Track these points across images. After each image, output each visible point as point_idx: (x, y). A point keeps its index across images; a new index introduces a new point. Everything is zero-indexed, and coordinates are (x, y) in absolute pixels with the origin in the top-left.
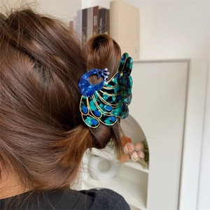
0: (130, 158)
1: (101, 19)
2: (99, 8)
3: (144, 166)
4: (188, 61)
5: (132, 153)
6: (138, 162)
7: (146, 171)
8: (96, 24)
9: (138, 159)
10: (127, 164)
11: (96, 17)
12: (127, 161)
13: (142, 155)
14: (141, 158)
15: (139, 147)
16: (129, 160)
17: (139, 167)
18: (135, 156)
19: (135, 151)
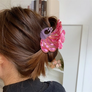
0: (55, 66)
1: (43, 5)
3: (61, 70)
5: (56, 64)
7: (62, 72)
8: (40, 7)
9: (59, 67)
10: (54, 69)
11: (40, 4)
12: (54, 68)
13: (60, 65)
14: (60, 67)
15: (59, 62)
16: (55, 67)
17: (59, 70)
18: (57, 66)
19: (57, 63)
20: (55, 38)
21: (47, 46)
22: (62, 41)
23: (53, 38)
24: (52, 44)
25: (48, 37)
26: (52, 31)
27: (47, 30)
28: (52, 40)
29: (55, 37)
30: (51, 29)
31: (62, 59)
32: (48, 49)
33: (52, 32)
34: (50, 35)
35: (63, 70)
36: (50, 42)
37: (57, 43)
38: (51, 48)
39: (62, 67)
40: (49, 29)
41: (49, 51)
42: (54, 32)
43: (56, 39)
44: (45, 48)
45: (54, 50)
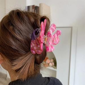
1: (36, 10)
2: (35, 6)
4: (72, 28)
5: (49, 63)
6: (52, 66)
7: (55, 70)
11: (33, 10)
13: (53, 64)
14: (53, 65)
15: (52, 60)
16: (48, 66)
18: (51, 64)
19: (50, 62)
32: (35, 51)
35: (56, 69)
36: (37, 44)
44: (33, 49)
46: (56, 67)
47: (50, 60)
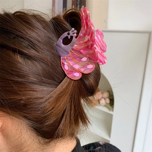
0: (99, 103)
3: (110, 109)
5: (100, 99)
6: (105, 106)
7: (111, 112)
9: (105, 104)
13: (108, 101)
14: (107, 103)
17: (106, 110)
18: (103, 102)
19: (103, 98)
20: (86, 45)
21: (77, 67)
22: (101, 49)
23: (83, 47)
24: (84, 59)
25: (72, 49)
26: (75, 35)
27: (67, 37)
28: (82, 51)
29: (86, 42)
30: (73, 32)
31: (112, 91)
32: (79, 72)
33: (76, 37)
34: (75, 43)
35: (113, 110)
36: (79, 57)
37: (93, 54)
38: (84, 67)
39: (110, 103)
40: (69, 34)
41: (83, 74)
42: (81, 34)
43: (88, 47)
44: (73, 70)
45: (92, 68)
46: (113, 107)
47: (102, 93)
